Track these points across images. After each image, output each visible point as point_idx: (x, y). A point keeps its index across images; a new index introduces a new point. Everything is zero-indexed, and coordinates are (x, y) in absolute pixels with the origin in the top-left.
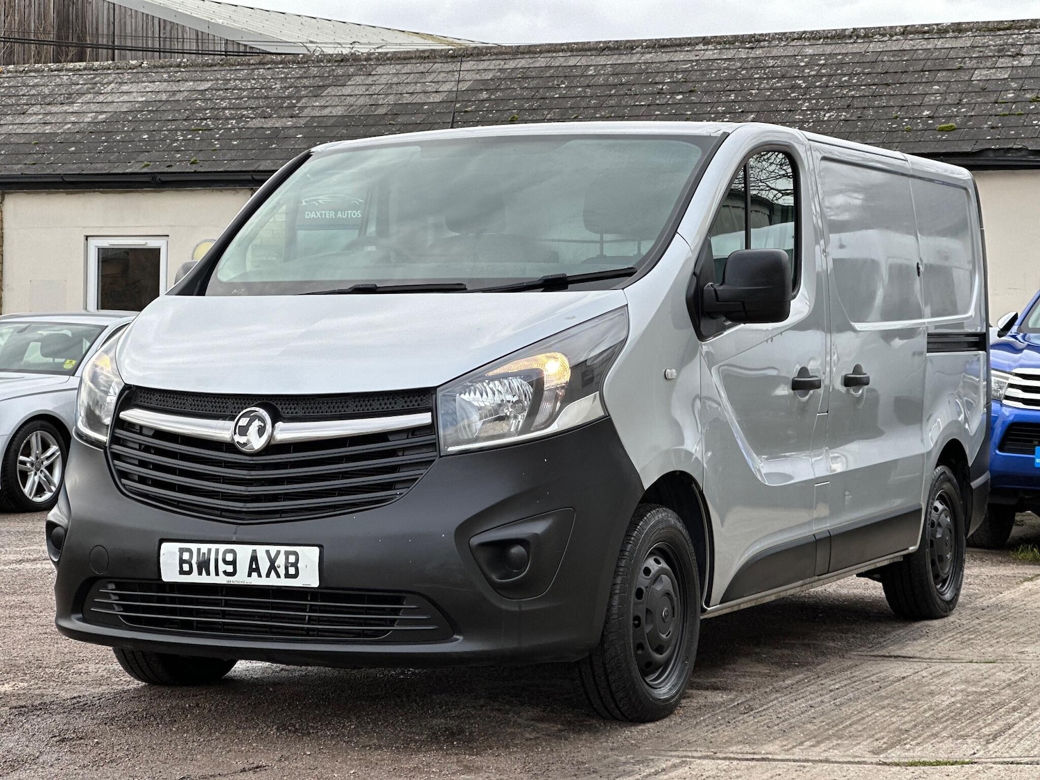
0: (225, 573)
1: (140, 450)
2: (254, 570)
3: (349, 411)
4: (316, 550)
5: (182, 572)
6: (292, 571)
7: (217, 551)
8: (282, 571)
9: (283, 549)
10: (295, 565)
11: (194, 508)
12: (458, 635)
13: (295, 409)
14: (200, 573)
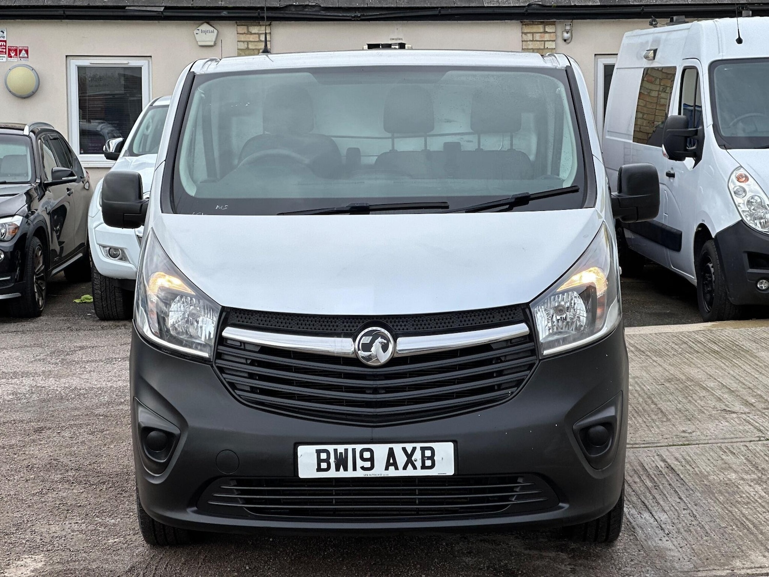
0: (363, 468)
1: (246, 364)
2: (392, 465)
3: (455, 326)
4: (451, 445)
5: (319, 469)
6: (428, 463)
7: (354, 450)
8: (418, 464)
9: (418, 446)
10: (432, 458)
11: (321, 414)
12: (563, 502)
13: (405, 326)
14: (338, 469)
